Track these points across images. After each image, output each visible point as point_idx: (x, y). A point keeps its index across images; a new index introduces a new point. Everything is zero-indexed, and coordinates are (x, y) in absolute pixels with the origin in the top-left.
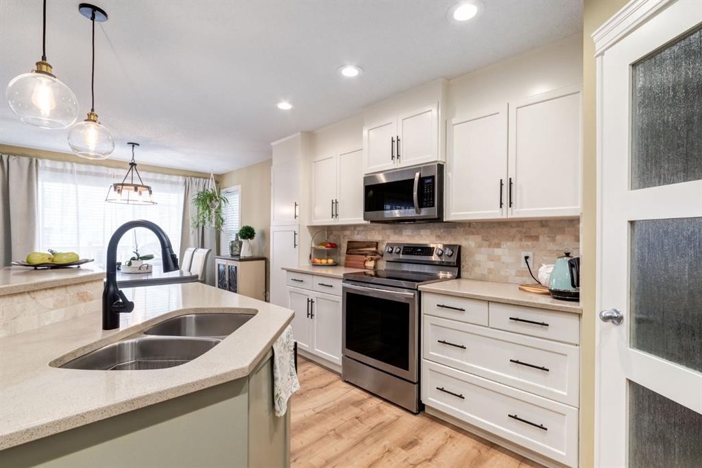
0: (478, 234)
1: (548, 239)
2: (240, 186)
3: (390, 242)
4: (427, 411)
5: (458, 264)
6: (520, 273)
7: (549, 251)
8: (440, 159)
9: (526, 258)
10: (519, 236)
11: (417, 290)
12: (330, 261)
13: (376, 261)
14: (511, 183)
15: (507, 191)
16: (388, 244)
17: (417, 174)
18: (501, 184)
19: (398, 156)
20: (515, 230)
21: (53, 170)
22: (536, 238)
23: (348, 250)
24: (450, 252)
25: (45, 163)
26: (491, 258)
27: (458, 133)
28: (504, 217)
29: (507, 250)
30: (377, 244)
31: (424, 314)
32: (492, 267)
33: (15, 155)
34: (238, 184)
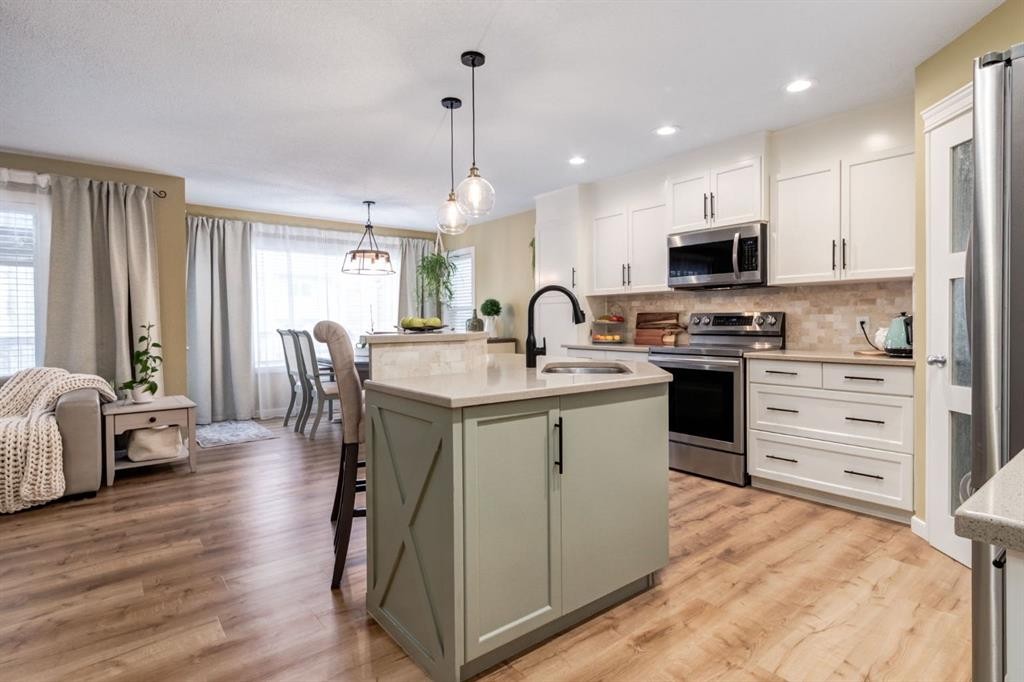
0: (805, 299)
1: (885, 302)
2: (472, 249)
3: (694, 312)
4: (754, 484)
5: (782, 334)
6: (855, 341)
7: (888, 315)
8: (763, 218)
9: (862, 323)
10: (852, 301)
11: (742, 357)
12: (617, 338)
13: (677, 335)
14: (844, 244)
15: (840, 251)
16: (693, 315)
17: (737, 235)
18: (834, 245)
19: (712, 214)
20: (849, 293)
21: (266, 235)
22: (873, 301)
23: (638, 324)
24: (773, 320)
25: (259, 227)
26: (822, 326)
27: (783, 190)
28: (837, 279)
29: (840, 317)
30: (677, 316)
31: (750, 382)
32: (823, 335)
33: (229, 219)
34: (470, 246)
